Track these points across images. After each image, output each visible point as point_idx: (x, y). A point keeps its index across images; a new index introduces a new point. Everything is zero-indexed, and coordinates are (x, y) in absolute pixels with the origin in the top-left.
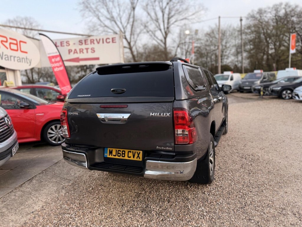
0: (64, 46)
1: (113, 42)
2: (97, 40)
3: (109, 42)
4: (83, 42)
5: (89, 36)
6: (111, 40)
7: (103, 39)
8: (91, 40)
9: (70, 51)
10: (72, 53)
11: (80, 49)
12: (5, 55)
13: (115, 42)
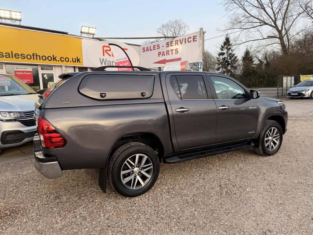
0: (155, 49)
1: (194, 41)
2: (180, 40)
3: (191, 41)
4: (170, 44)
5: (174, 37)
6: (192, 39)
7: (185, 39)
8: (175, 41)
9: (160, 53)
10: (160, 56)
11: (167, 51)
12: (108, 62)
13: (196, 41)
